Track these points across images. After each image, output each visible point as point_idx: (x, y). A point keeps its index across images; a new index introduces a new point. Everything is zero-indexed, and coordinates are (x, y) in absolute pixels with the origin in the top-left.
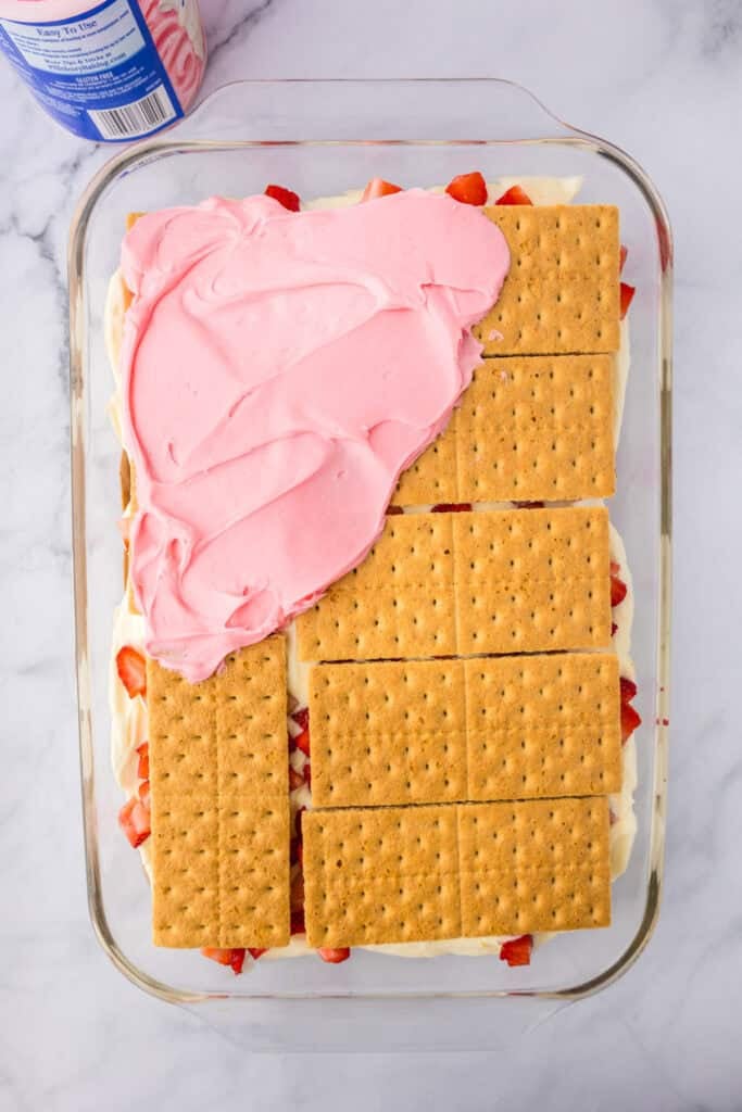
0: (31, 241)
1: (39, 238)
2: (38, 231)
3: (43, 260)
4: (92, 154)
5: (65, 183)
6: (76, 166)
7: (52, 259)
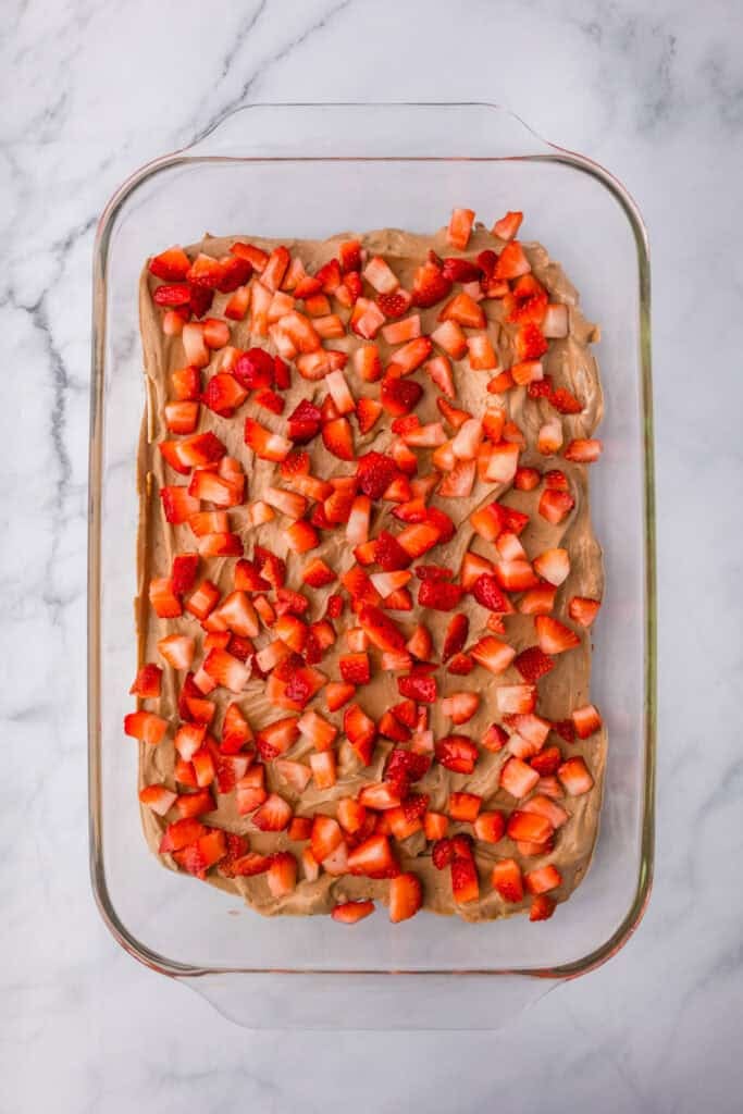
0: (27, 313)
1: (34, 309)
2: (32, 303)
3: (38, 330)
4: (83, 233)
5: (58, 259)
6: (69, 245)
7: (46, 329)
